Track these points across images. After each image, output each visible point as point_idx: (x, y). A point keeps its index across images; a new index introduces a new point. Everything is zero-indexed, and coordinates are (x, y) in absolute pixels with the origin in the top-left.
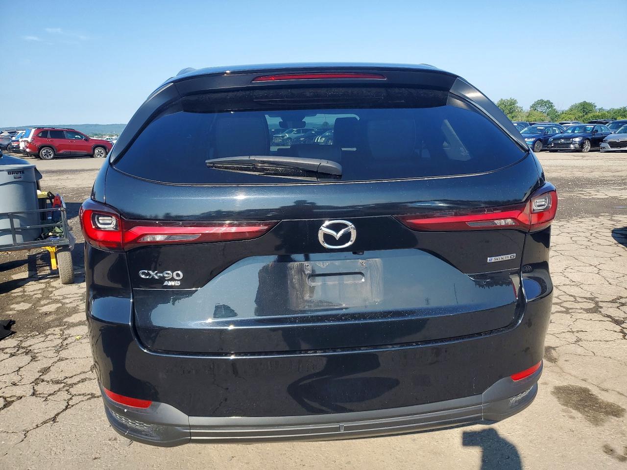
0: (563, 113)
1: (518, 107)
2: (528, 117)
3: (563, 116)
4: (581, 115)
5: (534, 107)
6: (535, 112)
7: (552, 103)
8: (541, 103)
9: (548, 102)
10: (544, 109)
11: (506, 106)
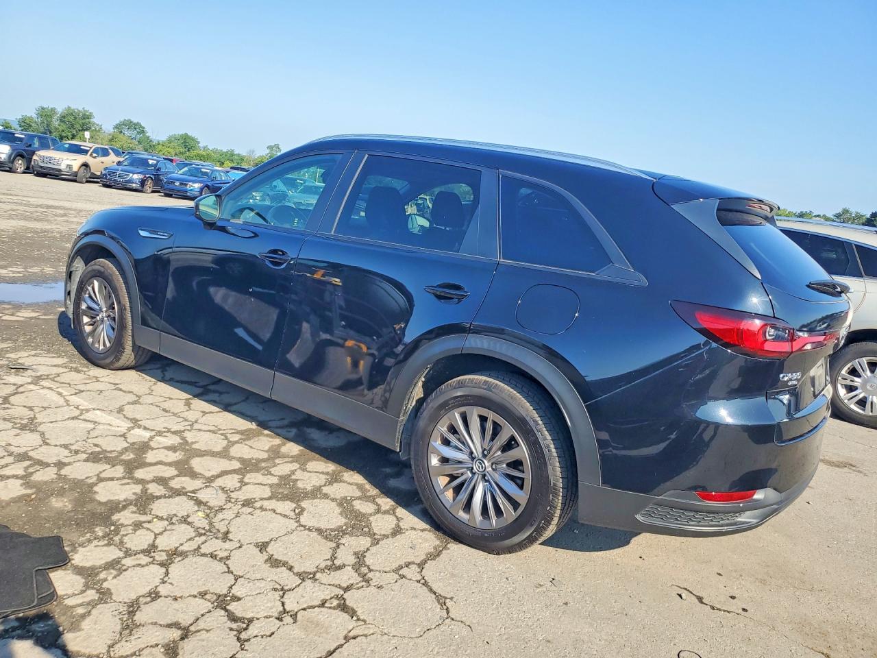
0: (159, 144)
1: (94, 124)
2: (110, 141)
3: (160, 147)
4: (182, 150)
5: (119, 127)
6: (121, 136)
7: (144, 128)
8: (129, 124)
9: (138, 124)
10: (133, 133)
11: (76, 118)
